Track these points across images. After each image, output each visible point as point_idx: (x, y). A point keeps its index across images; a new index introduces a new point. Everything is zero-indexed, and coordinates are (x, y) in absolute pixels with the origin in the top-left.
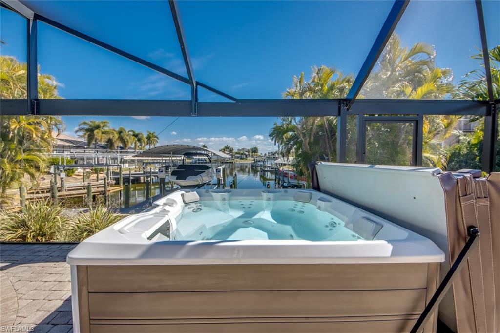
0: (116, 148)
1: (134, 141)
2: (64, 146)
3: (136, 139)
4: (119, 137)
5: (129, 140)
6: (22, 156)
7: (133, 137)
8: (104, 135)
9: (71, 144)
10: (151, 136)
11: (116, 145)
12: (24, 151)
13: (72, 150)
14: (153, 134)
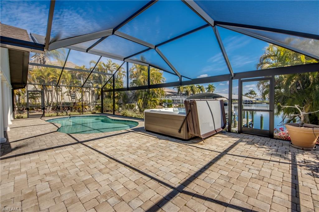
0: (190, 95)
1: (199, 91)
2: (169, 95)
3: (200, 90)
4: (191, 89)
5: (196, 90)
6: (153, 99)
7: (198, 89)
8: (184, 89)
9: (172, 94)
10: (211, 87)
11: (190, 94)
12: (153, 97)
13: (172, 97)
14: (212, 85)
